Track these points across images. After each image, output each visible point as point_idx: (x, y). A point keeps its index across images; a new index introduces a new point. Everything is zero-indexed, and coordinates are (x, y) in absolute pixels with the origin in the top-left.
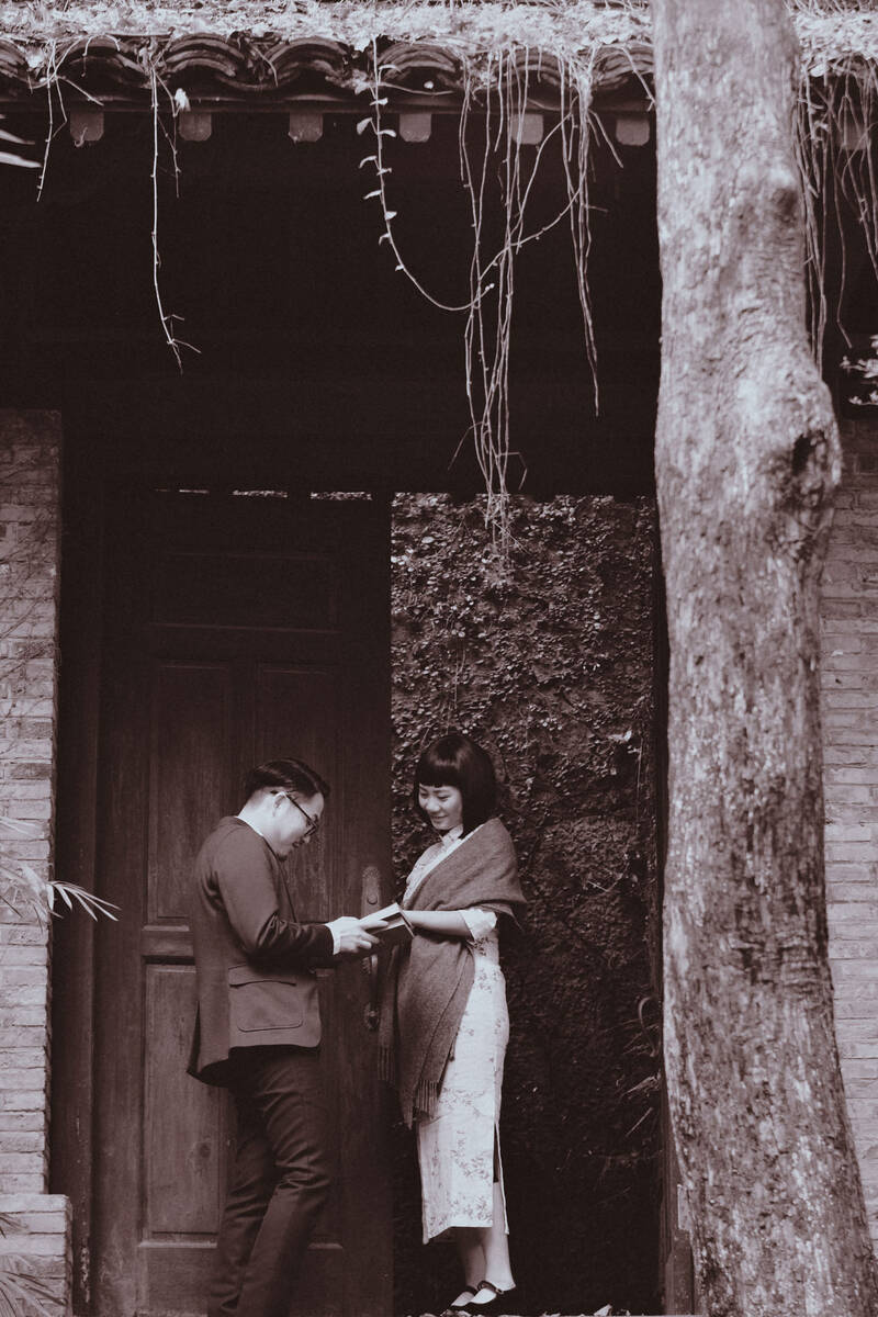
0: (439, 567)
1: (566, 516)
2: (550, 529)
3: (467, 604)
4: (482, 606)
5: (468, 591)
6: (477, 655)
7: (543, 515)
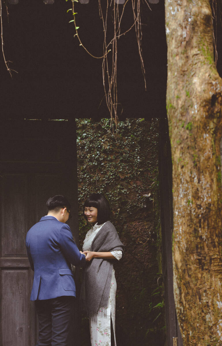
0: (88, 143)
1: (128, 126)
2: (123, 130)
3: (97, 154)
4: (102, 155)
5: (98, 150)
6: (101, 170)
7: (121, 126)
